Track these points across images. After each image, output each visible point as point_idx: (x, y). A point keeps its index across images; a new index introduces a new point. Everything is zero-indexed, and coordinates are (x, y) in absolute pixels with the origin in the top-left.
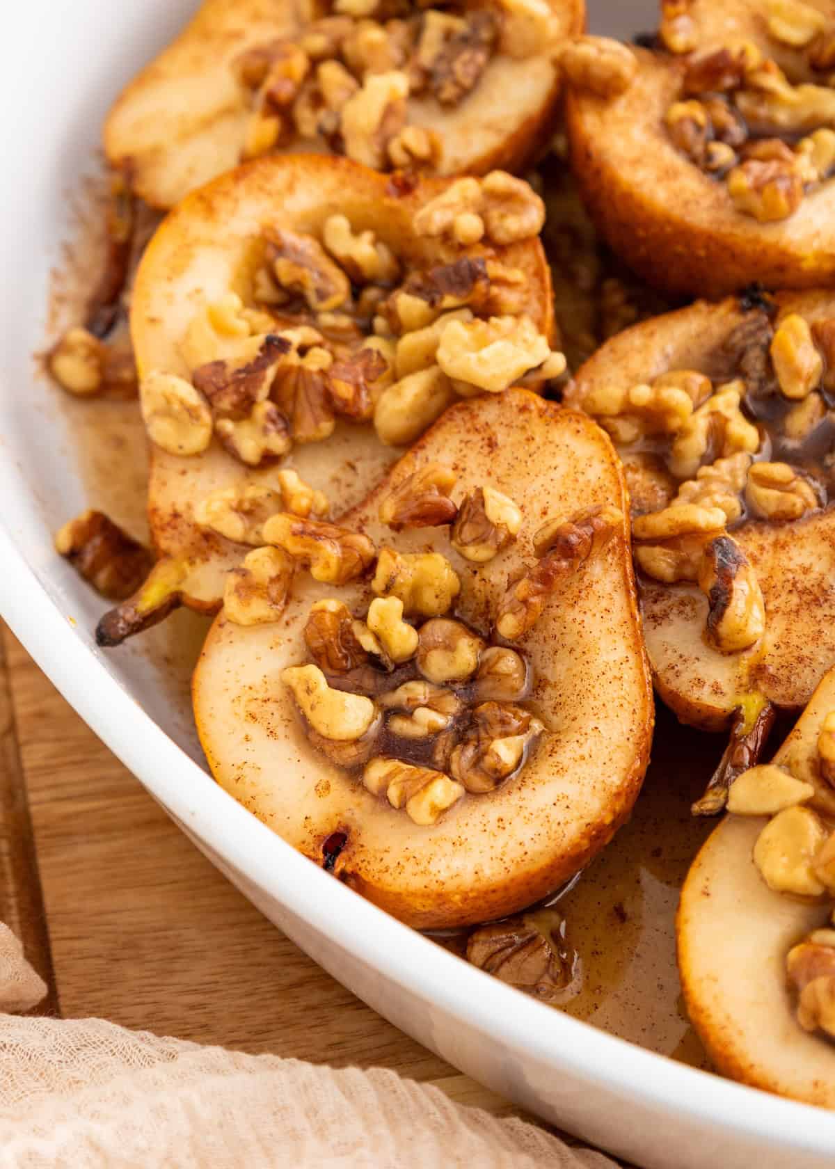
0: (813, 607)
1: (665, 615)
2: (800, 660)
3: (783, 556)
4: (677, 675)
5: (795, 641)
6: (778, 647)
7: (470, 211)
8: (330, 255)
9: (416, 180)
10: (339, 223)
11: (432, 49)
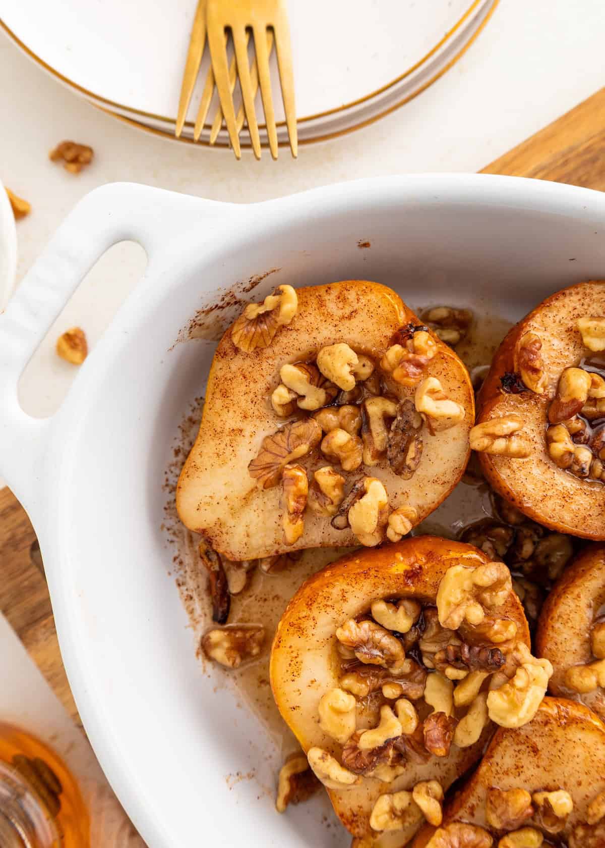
7: (472, 601)
8: (382, 627)
9: (421, 568)
10: (380, 608)
11: (379, 434)
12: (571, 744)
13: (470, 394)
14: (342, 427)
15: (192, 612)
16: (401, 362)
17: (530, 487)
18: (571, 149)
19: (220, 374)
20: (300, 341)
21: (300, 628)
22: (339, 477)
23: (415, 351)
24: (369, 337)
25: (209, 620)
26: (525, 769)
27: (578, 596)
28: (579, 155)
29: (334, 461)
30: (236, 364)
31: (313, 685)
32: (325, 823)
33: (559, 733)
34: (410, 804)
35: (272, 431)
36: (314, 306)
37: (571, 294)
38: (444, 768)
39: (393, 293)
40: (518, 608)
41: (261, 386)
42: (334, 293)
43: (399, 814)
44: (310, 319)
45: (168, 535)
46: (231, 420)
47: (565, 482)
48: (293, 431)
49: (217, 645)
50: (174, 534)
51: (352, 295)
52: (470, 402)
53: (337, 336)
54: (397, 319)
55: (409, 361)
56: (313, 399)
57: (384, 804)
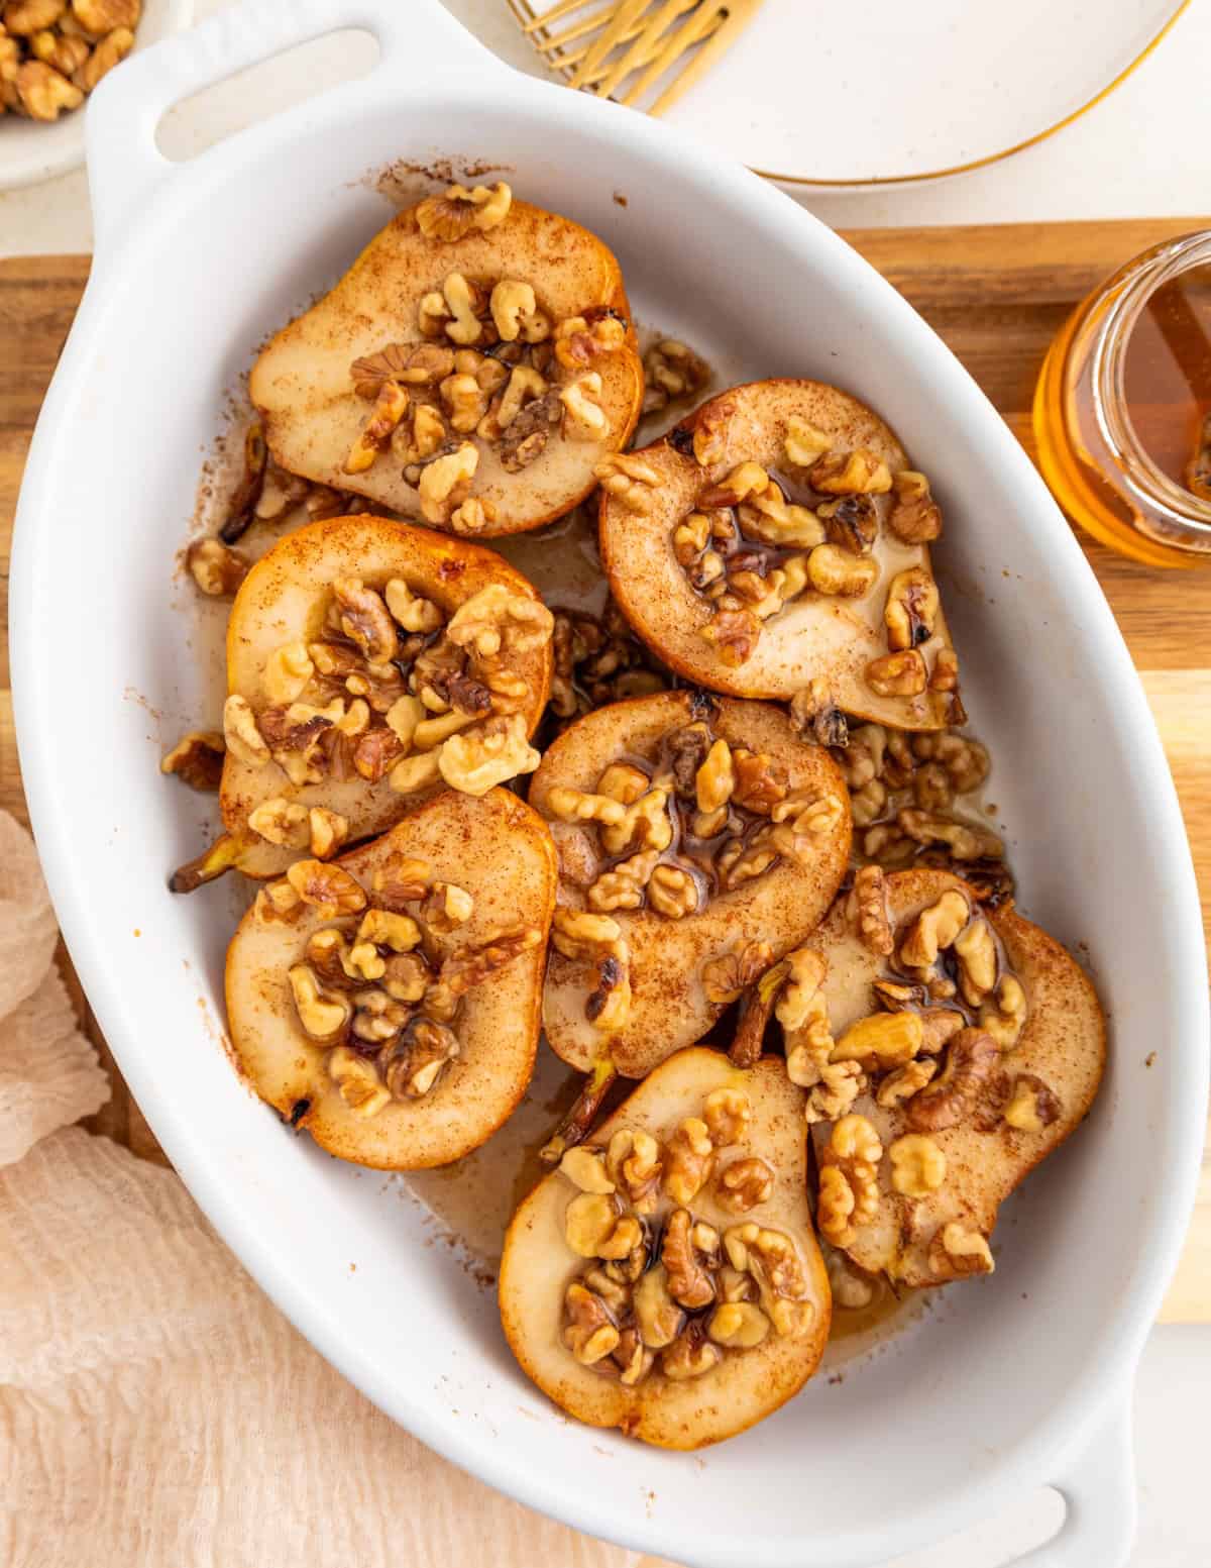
0: (668, 998)
1: (564, 981)
2: (646, 1041)
3: (659, 947)
4: (558, 1034)
5: (646, 1023)
6: (634, 1026)
7: (493, 628)
8: (387, 609)
9: (464, 567)
10: (397, 587)
11: (509, 408)
12: (506, 851)
13: (628, 420)
14: (477, 378)
15: (201, 508)
16: (575, 336)
17: (631, 556)
18: (957, 271)
19: (384, 246)
20: (487, 258)
21: (301, 552)
22: (440, 427)
23: (597, 335)
24: (560, 296)
25: (214, 530)
26: (444, 851)
27: (619, 720)
28: (961, 283)
29: (446, 409)
30: (409, 244)
31: (280, 627)
32: (203, 828)
33: (502, 830)
34: (303, 820)
35: (400, 341)
36: (525, 229)
37: (807, 387)
38: (363, 814)
39: (616, 264)
40: (541, 679)
41: (420, 284)
42: (554, 226)
43: (286, 824)
44: (512, 240)
45: (227, 408)
46: (367, 304)
47: (672, 575)
48: (422, 350)
49: (204, 557)
50: (235, 411)
51: (569, 240)
52: (624, 429)
53: (528, 276)
54: (600, 293)
55: (581, 339)
56: (465, 329)
57: (276, 806)
